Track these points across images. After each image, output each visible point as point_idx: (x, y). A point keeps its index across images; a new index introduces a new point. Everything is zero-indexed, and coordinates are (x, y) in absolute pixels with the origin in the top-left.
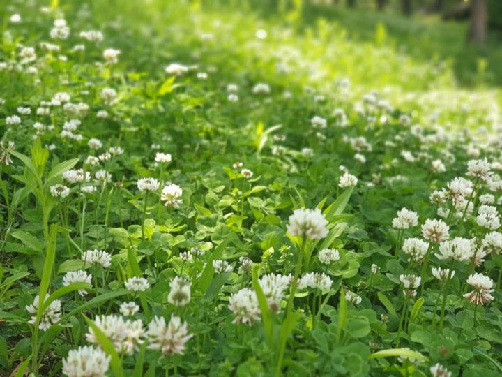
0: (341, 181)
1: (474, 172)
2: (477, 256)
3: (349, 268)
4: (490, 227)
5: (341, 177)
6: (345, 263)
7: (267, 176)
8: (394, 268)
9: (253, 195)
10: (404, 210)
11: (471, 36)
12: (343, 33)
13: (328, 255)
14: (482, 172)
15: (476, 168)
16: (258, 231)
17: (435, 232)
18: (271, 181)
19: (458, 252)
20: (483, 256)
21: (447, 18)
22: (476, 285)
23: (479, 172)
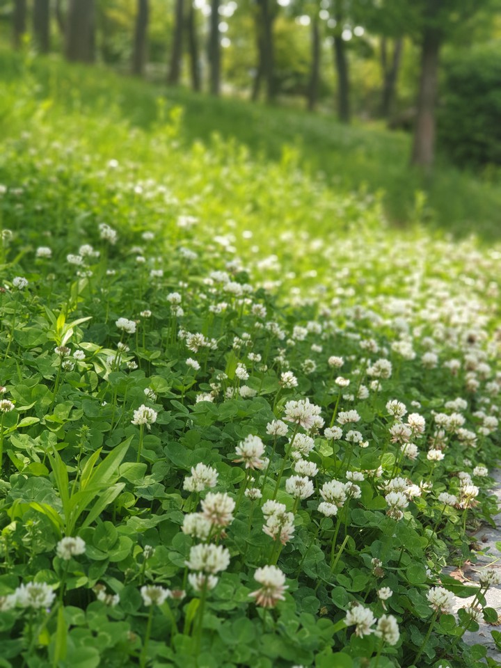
0: (135, 416)
1: (292, 417)
2: (282, 532)
3: (120, 547)
4: (301, 494)
5: (135, 411)
6: (115, 540)
7: (46, 402)
8: (182, 544)
9: (20, 430)
10: (200, 466)
11: (416, 155)
12: (244, 152)
13: (69, 546)
14: (302, 417)
15: (295, 412)
16: (17, 484)
17: (216, 512)
18: (49, 410)
19: (210, 561)
20: (291, 532)
21: (393, 126)
22: (264, 582)
23: (298, 418)
